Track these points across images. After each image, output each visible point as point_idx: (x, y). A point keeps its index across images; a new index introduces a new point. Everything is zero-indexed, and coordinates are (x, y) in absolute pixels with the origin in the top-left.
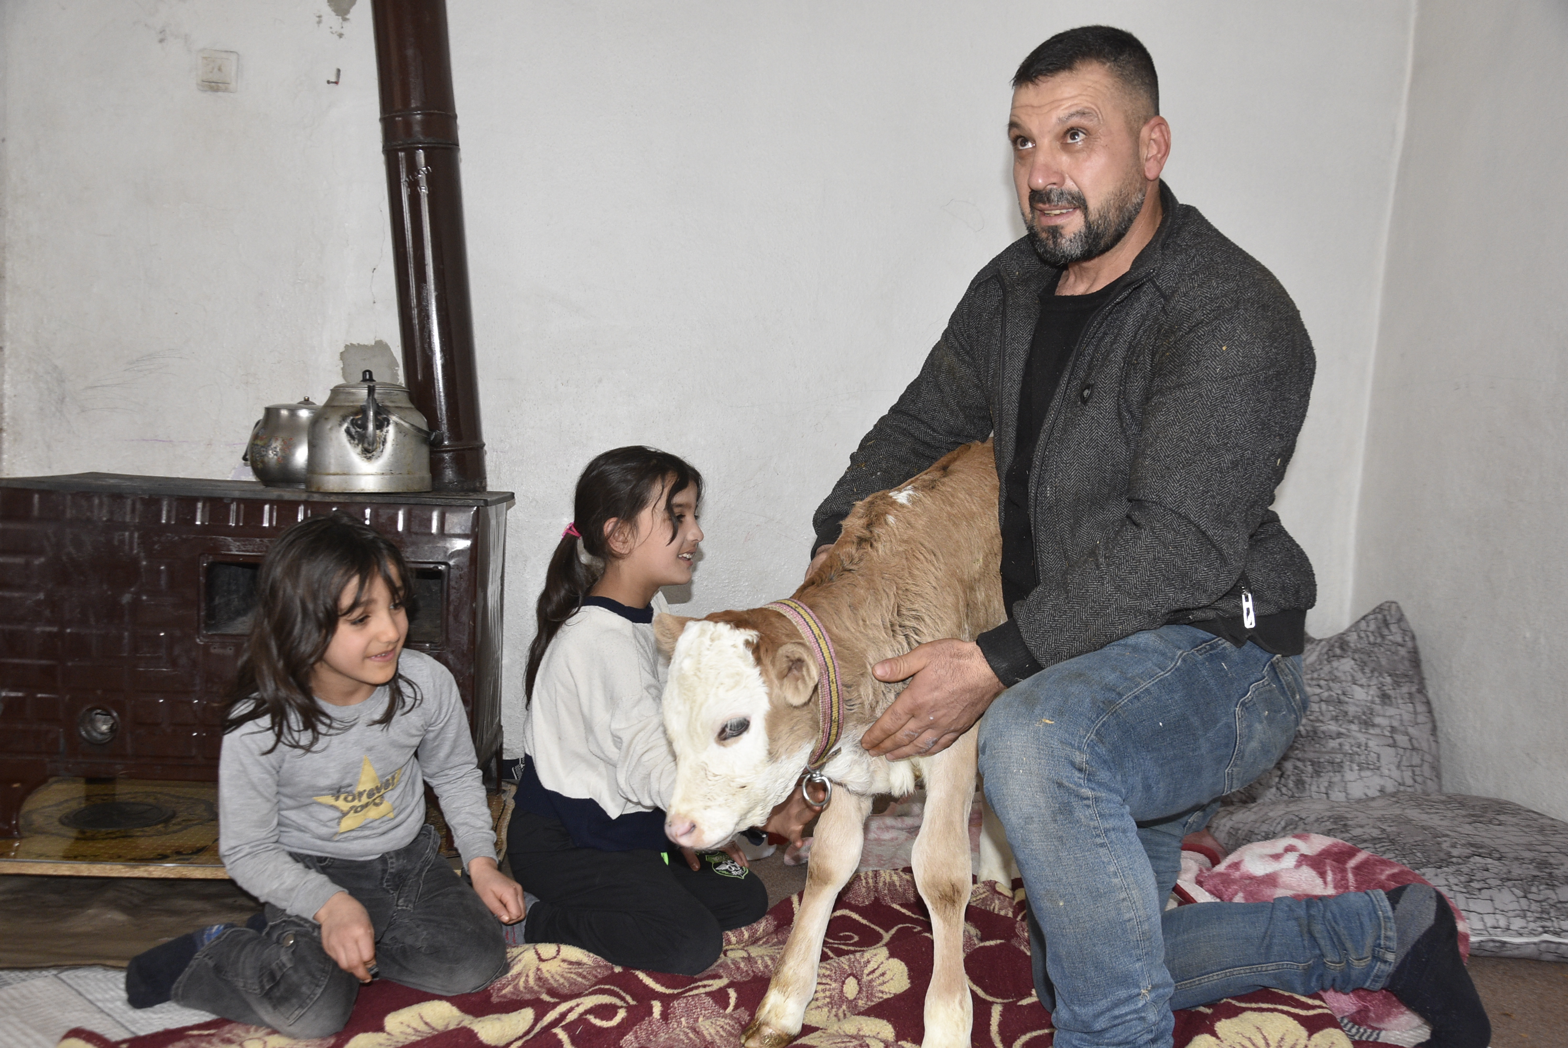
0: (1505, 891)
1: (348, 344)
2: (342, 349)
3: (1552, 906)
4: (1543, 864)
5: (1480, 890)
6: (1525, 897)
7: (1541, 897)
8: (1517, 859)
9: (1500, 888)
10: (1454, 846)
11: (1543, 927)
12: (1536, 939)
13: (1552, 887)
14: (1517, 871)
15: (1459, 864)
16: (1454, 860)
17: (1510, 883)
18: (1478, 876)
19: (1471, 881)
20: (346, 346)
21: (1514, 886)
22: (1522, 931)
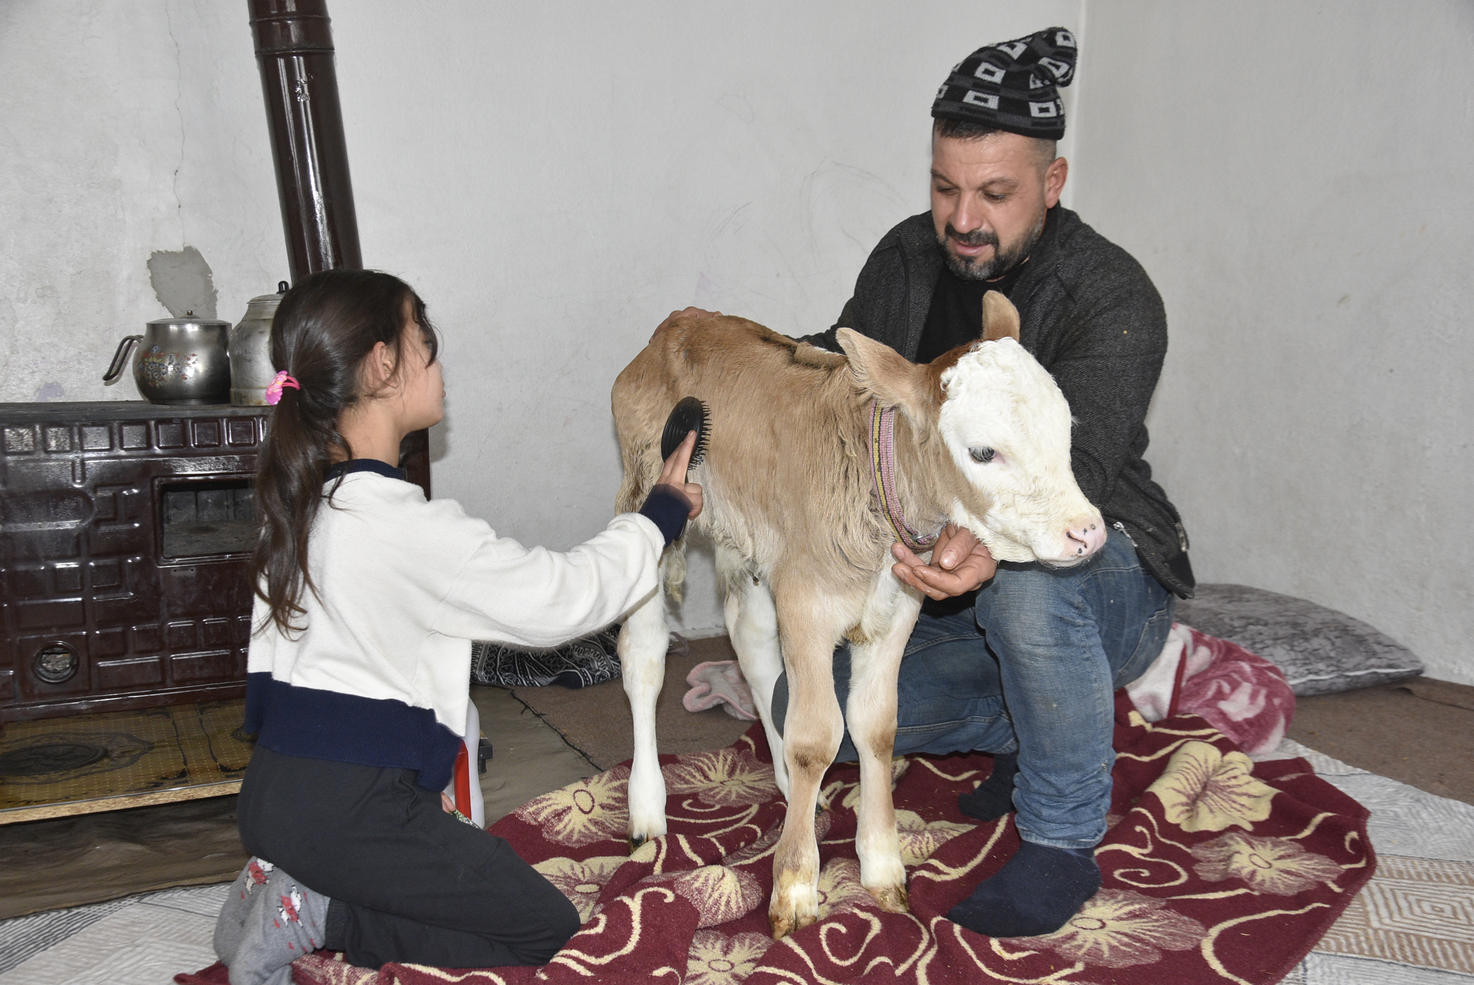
0: (1279, 647)
1: (155, 251)
2: (148, 257)
3: (1310, 653)
4: (1295, 625)
5: (1262, 649)
6: (1292, 650)
7: (1301, 649)
8: (1277, 623)
9: (1274, 645)
10: (1232, 619)
11: (1307, 670)
12: (1304, 680)
13: (1307, 640)
14: (1281, 632)
15: (1241, 632)
16: (1238, 630)
17: (1279, 642)
18: (1258, 638)
19: (1254, 643)
20: (153, 254)
21: (1283, 643)
22: (1296, 675)
